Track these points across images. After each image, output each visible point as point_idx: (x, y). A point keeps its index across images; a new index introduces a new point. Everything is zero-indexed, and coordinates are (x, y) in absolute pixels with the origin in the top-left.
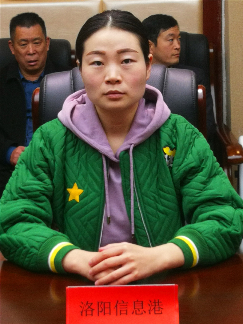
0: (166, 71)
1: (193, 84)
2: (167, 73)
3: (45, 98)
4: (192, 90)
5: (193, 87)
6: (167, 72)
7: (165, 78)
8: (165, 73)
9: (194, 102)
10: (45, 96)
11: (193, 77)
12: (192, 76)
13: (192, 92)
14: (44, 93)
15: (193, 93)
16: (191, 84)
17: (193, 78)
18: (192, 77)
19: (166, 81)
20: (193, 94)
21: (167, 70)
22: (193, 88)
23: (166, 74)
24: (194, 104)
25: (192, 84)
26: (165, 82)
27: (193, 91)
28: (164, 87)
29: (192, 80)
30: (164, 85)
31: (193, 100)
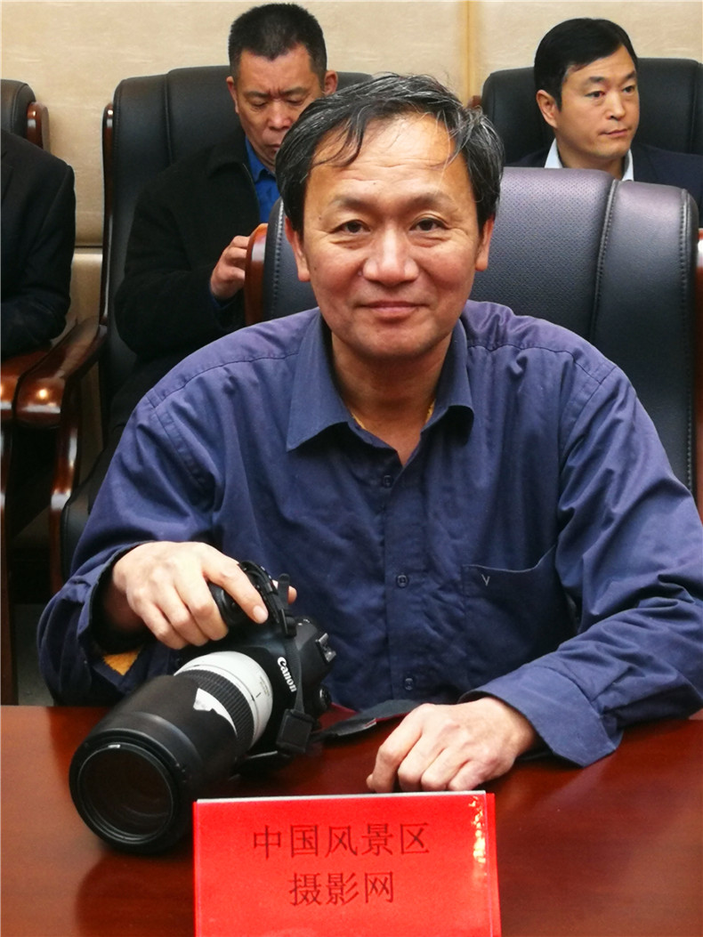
0: (612, 190)
1: (684, 229)
2: (614, 196)
3: (279, 254)
4: (681, 243)
5: (684, 234)
6: (614, 192)
7: (608, 209)
8: (608, 193)
9: (683, 278)
10: (279, 249)
11: (685, 207)
12: (683, 205)
13: (681, 249)
14: (278, 241)
15: (683, 251)
16: (678, 228)
17: (685, 210)
18: (682, 208)
19: (610, 218)
20: (681, 255)
21: (616, 187)
22: (684, 239)
23: (611, 197)
24: (685, 281)
25: (682, 227)
26: (606, 220)
27: (683, 246)
28: (604, 232)
29: (682, 217)
30: (605, 228)
31: (683, 273)
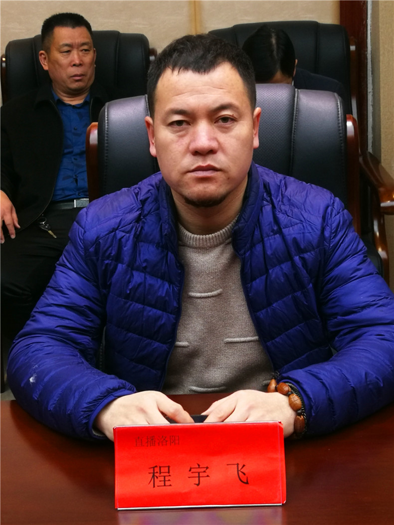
0: (296, 95)
1: (340, 115)
2: (297, 98)
3: (107, 140)
4: (339, 124)
5: (340, 118)
6: (298, 96)
7: (295, 106)
8: (294, 97)
9: (341, 143)
10: (107, 137)
12: (337, 101)
13: (339, 127)
14: (106, 132)
15: (341, 128)
16: (336, 115)
17: (339, 104)
19: (296, 111)
20: (340, 130)
21: (298, 93)
22: (340, 121)
24: (342, 145)
25: (338, 114)
26: (295, 112)
27: (340, 125)
28: (294, 119)
29: (338, 109)
30: (294, 117)
31: (341, 140)
